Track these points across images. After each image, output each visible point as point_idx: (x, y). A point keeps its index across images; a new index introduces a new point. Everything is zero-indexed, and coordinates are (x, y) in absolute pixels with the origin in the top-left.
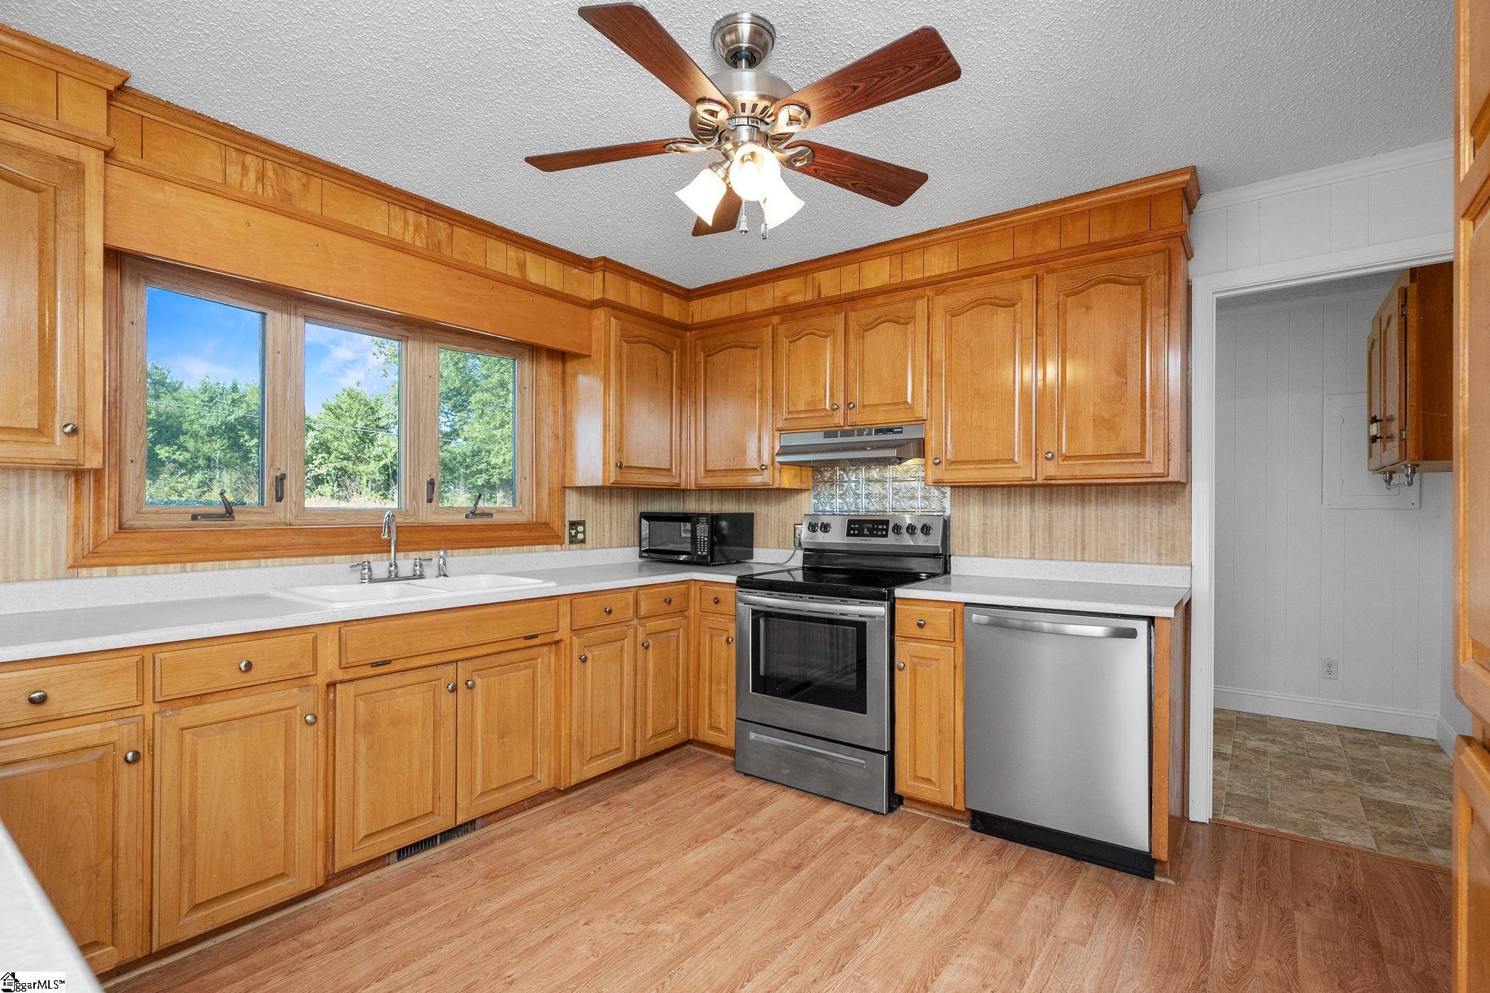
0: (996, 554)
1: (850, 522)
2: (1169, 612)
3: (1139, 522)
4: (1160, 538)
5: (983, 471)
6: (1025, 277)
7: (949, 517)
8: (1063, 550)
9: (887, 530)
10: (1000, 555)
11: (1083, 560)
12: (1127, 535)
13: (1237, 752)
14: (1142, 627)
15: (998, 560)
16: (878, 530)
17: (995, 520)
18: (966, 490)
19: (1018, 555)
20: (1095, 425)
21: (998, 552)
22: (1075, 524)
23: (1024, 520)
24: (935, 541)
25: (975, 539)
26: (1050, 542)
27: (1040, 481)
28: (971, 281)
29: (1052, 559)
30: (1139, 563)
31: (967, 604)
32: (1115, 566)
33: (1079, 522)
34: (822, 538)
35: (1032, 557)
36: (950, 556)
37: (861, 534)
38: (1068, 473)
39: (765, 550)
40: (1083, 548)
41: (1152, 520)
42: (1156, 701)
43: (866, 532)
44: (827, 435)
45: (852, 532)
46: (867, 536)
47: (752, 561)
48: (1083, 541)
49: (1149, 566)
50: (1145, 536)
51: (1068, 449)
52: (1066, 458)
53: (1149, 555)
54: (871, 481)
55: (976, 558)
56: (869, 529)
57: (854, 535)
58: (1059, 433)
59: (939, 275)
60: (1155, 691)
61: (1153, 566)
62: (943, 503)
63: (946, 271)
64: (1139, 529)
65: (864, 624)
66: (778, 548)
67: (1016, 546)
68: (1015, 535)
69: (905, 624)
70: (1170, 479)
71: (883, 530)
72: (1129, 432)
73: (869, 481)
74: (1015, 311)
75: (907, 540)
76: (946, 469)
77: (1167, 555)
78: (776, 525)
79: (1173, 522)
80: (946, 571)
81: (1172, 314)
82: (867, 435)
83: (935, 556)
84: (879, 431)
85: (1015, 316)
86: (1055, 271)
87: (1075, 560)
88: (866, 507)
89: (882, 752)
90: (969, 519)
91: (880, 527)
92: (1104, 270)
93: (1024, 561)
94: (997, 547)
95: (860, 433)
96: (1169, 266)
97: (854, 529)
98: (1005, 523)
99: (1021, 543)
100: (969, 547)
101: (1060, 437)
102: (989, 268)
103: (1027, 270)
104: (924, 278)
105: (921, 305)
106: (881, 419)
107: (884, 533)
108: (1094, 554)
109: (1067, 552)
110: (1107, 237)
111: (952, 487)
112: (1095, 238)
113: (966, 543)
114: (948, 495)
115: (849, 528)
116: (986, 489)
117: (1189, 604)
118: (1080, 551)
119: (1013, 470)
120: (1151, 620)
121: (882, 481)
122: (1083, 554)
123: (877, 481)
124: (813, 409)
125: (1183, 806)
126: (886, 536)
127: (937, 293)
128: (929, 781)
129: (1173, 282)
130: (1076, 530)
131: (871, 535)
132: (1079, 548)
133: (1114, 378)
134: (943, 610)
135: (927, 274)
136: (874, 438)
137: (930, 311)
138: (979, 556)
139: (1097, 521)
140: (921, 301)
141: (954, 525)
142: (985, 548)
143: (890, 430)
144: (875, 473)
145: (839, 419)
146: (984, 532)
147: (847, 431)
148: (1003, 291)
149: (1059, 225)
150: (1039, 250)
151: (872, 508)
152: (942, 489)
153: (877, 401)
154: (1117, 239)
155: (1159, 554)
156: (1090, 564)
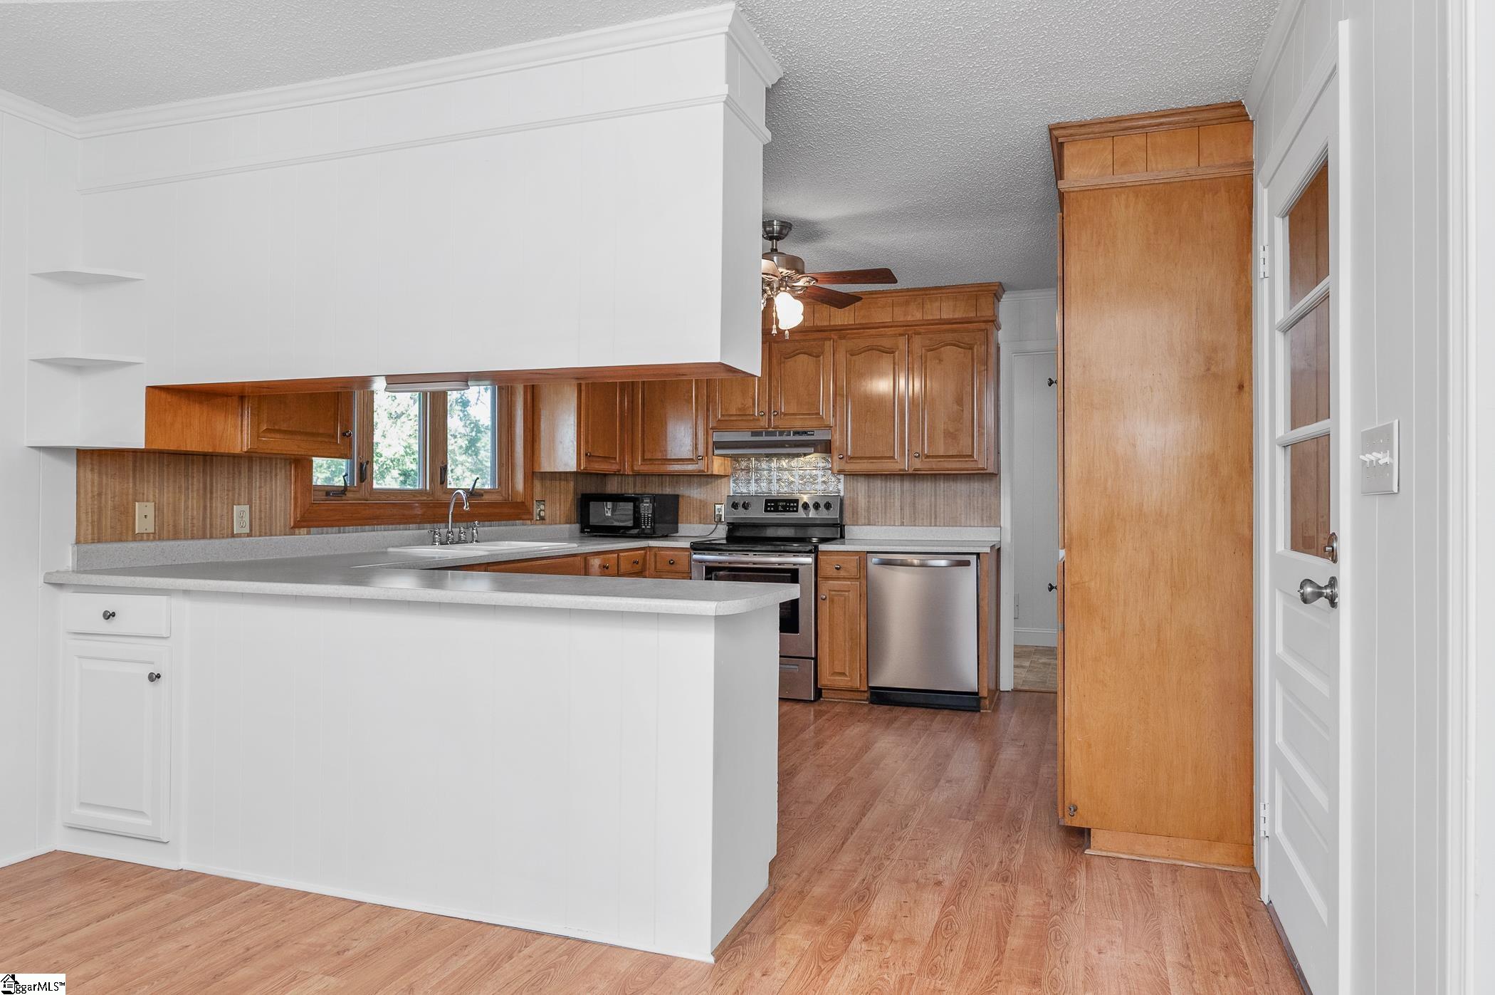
0: (877, 524)
1: (767, 501)
2: (988, 550)
3: (970, 499)
4: (983, 510)
5: (872, 464)
6: (901, 335)
7: (843, 497)
8: (923, 519)
9: (797, 507)
10: (880, 523)
11: (936, 526)
12: (963, 508)
13: (1032, 665)
14: (973, 559)
15: (879, 527)
16: (790, 507)
17: (876, 500)
18: (855, 478)
19: (892, 524)
20: (945, 437)
21: (878, 522)
22: (931, 501)
23: (896, 500)
24: (833, 514)
25: (862, 512)
26: (914, 513)
27: (910, 472)
28: (864, 332)
29: (915, 526)
30: (970, 526)
31: (868, 552)
32: (955, 528)
33: (933, 499)
34: (741, 514)
35: (902, 524)
36: (844, 526)
37: (776, 510)
38: (928, 467)
39: (688, 525)
40: (936, 518)
41: (978, 497)
42: (981, 603)
43: (780, 508)
44: (754, 434)
45: (769, 509)
46: (781, 511)
47: (678, 535)
48: (935, 512)
49: (976, 528)
50: (974, 509)
51: (928, 451)
52: (927, 457)
53: (976, 521)
54: (781, 470)
55: (864, 527)
56: (782, 506)
57: (770, 511)
58: (923, 440)
59: (841, 325)
60: (980, 597)
61: (979, 528)
62: (838, 486)
63: (846, 323)
64: (970, 504)
65: (797, 570)
66: (700, 523)
67: (891, 518)
68: (890, 509)
69: (827, 568)
70: (987, 471)
71: (794, 507)
72: (965, 441)
73: (780, 469)
74: (894, 357)
75: (812, 514)
76: (847, 462)
77: (987, 520)
78: (698, 504)
79: (990, 499)
80: (842, 537)
81: (989, 369)
82: (787, 435)
83: (834, 525)
84: (796, 433)
85: (894, 360)
86: (920, 334)
87: (931, 526)
88: (778, 490)
89: (811, 658)
90: (857, 498)
91: (792, 504)
92: (949, 337)
93: (896, 528)
94: (878, 518)
95: (781, 434)
96: (987, 340)
97: (771, 506)
98: (883, 501)
99: (894, 516)
100: (857, 519)
101: (923, 444)
102: (877, 325)
103: (901, 330)
104: (830, 326)
105: (828, 344)
106: (798, 424)
107: (795, 509)
108: (942, 521)
109: (925, 520)
110: (951, 317)
111: (845, 475)
112: (945, 316)
113: (855, 516)
114: (842, 481)
115: (766, 506)
116: (869, 476)
117: (999, 550)
118: (934, 519)
119: (892, 464)
120: (978, 555)
121: (790, 470)
122: (936, 522)
123: (786, 470)
124: (744, 415)
125: (997, 677)
126: (797, 511)
127: (840, 338)
128: (843, 674)
129: (989, 350)
130: (931, 505)
131: (785, 511)
132: (933, 516)
133: (956, 407)
134: (852, 558)
135: (832, 324)
136: (792, 438)
137: (835, 349)
138: (865, 525)
139: (944, 498)
140: (828, 342)
141: (846, 502)
142: (869, 519)
143: (805, 433)
144: (784, 463)
145: (764, 422)
146: (869, 507)
147: (769, 432)
148: (886, 343)
149: (921, 303)
150: (909, 318)
151: (782, 490)
152: (838, 477)
153: (795, 412)
154: (955, 319)
155: (982, 520)
156: (940, 528)
